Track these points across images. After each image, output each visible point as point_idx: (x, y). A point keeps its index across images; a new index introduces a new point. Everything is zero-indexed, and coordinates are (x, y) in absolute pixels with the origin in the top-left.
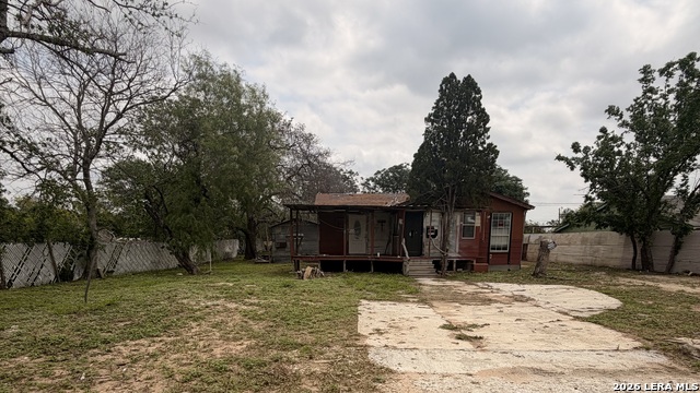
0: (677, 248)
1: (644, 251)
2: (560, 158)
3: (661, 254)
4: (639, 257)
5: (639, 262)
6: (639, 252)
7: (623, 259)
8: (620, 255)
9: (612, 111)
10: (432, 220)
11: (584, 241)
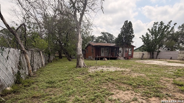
0: (158, 54)
1: (152, 55)
2: (140, 38)
3: (155, 56)
4: (151, 56)
5: (151, 57)
6: (151, 55)
7: (147, 57)
8: (147, 56)
9: (149, 29)
10: (120, 49)
11: (140, 54)
